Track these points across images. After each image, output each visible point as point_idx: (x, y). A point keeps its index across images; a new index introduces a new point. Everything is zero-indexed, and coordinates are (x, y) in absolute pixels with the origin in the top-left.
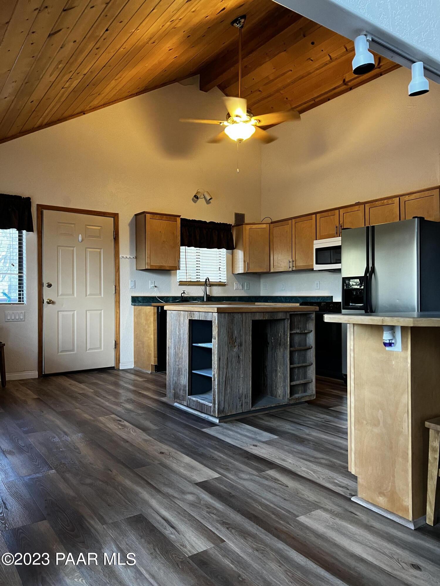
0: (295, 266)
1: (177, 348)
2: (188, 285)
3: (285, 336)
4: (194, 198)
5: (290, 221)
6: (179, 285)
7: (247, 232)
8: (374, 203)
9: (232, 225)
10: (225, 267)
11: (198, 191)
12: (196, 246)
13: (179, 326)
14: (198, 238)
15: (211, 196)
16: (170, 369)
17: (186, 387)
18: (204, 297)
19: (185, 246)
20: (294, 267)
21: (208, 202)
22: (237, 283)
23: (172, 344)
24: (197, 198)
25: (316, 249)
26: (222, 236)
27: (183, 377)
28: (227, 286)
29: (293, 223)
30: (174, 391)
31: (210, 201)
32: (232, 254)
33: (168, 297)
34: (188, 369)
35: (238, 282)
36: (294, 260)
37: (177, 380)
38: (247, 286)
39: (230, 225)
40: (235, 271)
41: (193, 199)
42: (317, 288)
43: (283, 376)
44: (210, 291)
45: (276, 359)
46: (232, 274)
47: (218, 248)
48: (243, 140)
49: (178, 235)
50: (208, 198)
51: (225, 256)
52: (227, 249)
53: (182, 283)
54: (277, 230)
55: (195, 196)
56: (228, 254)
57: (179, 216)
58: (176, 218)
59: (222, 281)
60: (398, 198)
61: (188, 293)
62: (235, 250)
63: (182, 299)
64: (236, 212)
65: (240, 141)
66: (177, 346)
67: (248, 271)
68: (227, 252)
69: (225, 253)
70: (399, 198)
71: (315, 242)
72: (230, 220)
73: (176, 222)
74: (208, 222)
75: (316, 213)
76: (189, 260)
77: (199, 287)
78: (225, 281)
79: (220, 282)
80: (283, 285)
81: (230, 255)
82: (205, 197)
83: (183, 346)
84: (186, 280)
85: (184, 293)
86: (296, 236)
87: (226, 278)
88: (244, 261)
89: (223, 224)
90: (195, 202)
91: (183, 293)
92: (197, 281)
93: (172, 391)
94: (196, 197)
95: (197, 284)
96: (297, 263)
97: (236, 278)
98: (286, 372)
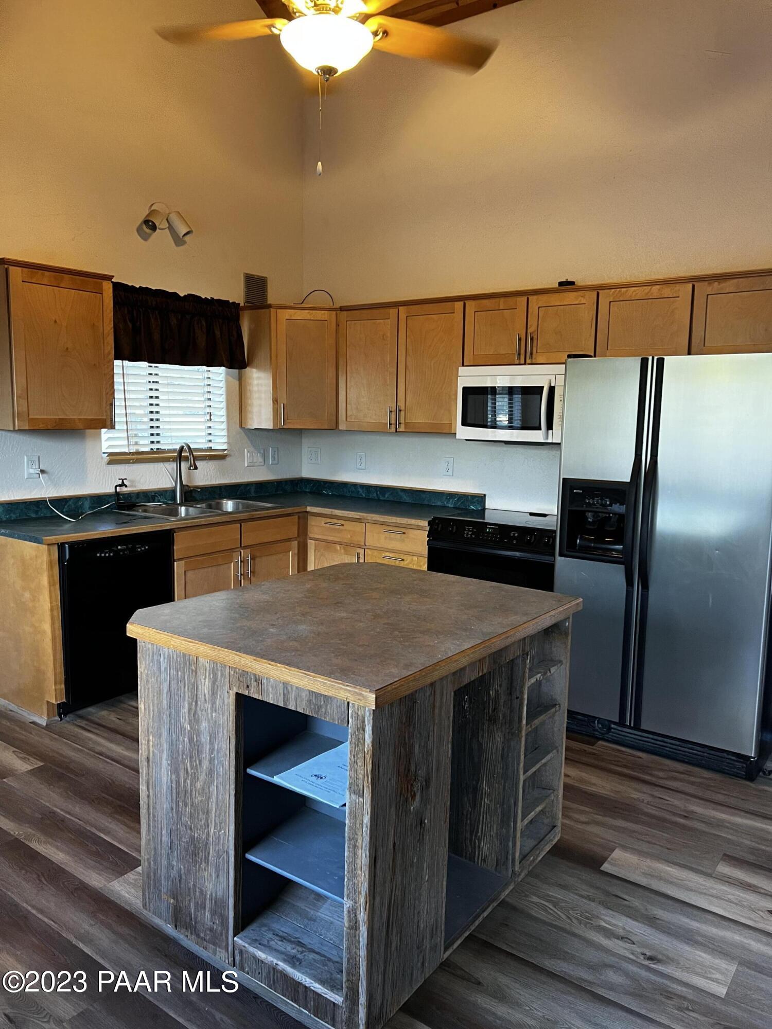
0: (406, 424)
1: (182, 775)
2: (133, 463)
3: (511, 700)
4: (144, 227)
5: (393, 311)
6: (110, 463)
7: (282, 327)
8: (623, 289)
9: (239, 304)
10: (223, 412)
11: (153, 208)
12: (151, 360)
13: (190, 705)
14: (156, 336)
15: (190, 228)
16: (154, 827)
17: (225, 906)
18: (173, 491)
19: (122, 359)
20: (403, 426)
21: (179, 241)
22: (252, 449)
23: (161, 752)
24: (154, 228)
25: (465, 390)
26: (218, 333)
27: (211, 869)
28: (228, 459)
29: (403, 316)
30: (172, 901)
31: (187, 238)
32: (240, 378)
33: (78, 499)
34: (232, 853)
35: (254, 446)
36: (403, 408)
37: (188, 871)
38: (273, 456)
39: (236, 305)
40: (250, 422)
41: (139, 230)
42: (447, 473)
43: (499, 810)
44: (189, 476)
45: (476, 760)
46: (240, 430)
47: (208, 366)
48: (336, 73)
49: (105, 332)
50: (182, 230)
51: (222, 384)
52: (230, 366)
53: (116, 459)
54: (356, 330)
55: (146, 222)
56: (231, 379)
57: (109, 278)
58: (102, 283)
59: (215, 447)
60: (690, 285)
61: (132, 481)
62: (248, 369)
63: (119, 499)
64: (248, 272)
65: (328, 71)
66: (182, 766)
67: (285, 427)
68: (227, 374)
69: (222, 377)
70: (693, 286)
71: (462, 370)
72: (235, 294)
73: (102, 294)
74: (182, 295)
75: (463, 299)
76: (133, 396)
77: (161, 465)
78: (225, 447)
79: (210, 449)
80: (361, 458)
81: (235, 381)
82: (171, 228)
83: (210, 772)
84: (126, 450)
85: (123, 485)
86: (409, 347)
87: (225, 440)
88: (275, 401)
89: (219, 301)
90: (145, 238)
91: (120, 486)
92: (152, 451)
93: (164, 896)
94: (150, 224)
95: (154, 457)
96: (408, 415)
97: (248, 437)
98: (512, 802)
